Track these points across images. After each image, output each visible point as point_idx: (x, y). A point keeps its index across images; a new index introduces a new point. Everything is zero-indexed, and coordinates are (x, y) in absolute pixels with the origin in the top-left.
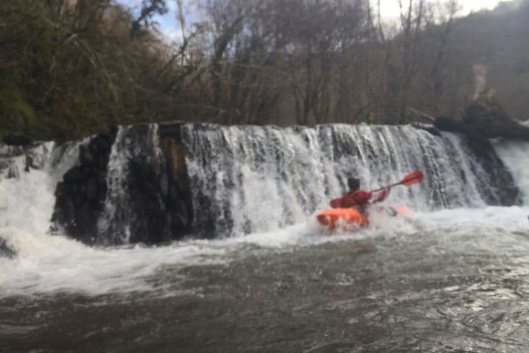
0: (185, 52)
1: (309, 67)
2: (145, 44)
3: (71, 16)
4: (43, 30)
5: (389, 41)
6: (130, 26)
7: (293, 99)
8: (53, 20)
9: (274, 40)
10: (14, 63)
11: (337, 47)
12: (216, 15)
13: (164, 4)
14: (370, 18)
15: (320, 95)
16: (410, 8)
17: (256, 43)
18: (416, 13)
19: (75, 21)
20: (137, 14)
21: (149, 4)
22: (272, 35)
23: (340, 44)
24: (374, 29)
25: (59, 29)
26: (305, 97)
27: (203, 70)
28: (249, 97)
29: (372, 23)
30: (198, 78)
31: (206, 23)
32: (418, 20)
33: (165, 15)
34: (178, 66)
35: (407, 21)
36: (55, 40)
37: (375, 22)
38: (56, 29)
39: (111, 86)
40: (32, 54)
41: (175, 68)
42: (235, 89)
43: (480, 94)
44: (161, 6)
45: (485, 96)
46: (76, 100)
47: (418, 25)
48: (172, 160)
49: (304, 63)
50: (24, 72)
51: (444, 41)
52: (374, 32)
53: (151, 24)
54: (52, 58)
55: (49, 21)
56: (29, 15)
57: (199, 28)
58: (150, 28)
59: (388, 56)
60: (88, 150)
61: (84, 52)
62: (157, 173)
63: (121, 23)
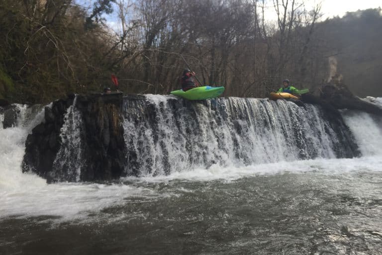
0: (124, 41)
1: (213, 54)
2: (96, 34)
3: (42, 12)
4: (21, 22)
5: (270, 38)
6: (85, 21)
8: (28, 15)
9: (188, 34)
11: (233, 40)
12: (148, 16)
13: (110, 6)
14: (257, 21)
15: (220, 74)
16: (285, 16)
17: (176, 36)
18: (289, 19)
19: (45, 16)
20: (90, 12)
21: (99, 6)
22: (187, 31)
23: (235, 39)
24: (259, 29)
25: (32, 22)
26: (210, 75)
27: (137, 55)
29: (258, 25)
30: (133, 60)
31: (140, 21)
32: (290, 24)
33: (110, 14)
34: (119, 51)
35: (282, 24)
36: (30, 30)
37: (260, 23)
38: (30, 22)
39: (69, 63)
40: (12, 40)
41: (117, 52)
42: (160, 69)
43: (333, 78)
44: (108, 8)
45: (336, 79)
46: (44, 74)
47: (290, 27)
48: (113, 120)
49: (209, 51)
50: (5, 52)
51: (309, 39)
52: (259, 31)
53: (100, 20)
54: (26, 43)
55: (25, 16)
56: (11, 11)
57: (134, 24)
58: (100, 23)
59: (269, 48)
60: (51, 111)
61: (51, 40)
62: (102, 129)
63: (78, 18)
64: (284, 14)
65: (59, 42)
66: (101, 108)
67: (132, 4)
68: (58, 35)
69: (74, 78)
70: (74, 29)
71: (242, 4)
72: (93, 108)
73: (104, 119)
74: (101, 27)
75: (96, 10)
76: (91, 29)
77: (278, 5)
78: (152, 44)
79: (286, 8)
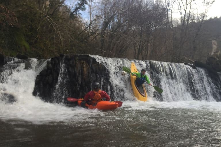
0: (91, 27)
1: (141, 36)
2: (75, 22)
4: (36, 13)
5: (174, 27)
6: (70, 15)
7: (133, 49)
8: (40, 10)
10: (23, 26)
13: (84, 7)
14: (168, 18)
15: (144, 48)
16: (185, 15)
17: (119, 25)
18: (187, 17)
19: (48, 11)
20: (73, 10)
21: (78, 6)
22: (127, 22)
23: (154, 28)
25: (43, 13)
26: (138, 48)
27: (98, 34)
28: (115, 47)
29: (168, 20)
30: (95, 38)
32: (188, 20)
33: (84, 11)
34: (88, 32)
35: (183, 20)
36: (40, 18)
37: (170, 19)
38: (41, 13)
39: (61, 37)
40: (31, 23)
41: (86, 32)
42: (110, 42)
43: (214, 53)
44: (83, 7)
45: (216, 54)
46: (47, 43)
47: (188, 22)
48: (84, 70)
49: (139, 34)
50: (27, 30)
51: (199, 30)
52: (169, 23)
53: (78, 14)
54: (38, 24)
55: (38, 10)
56: (31, 7)
57: (97, 17)
58: (78, 16)
59: (174, 34)
60: (50, 63)
61: (51, 24)
62: (77, 75)
63: (66, 13)
64: (184, 14)
65: (56, 25)
66: (77, 63)
67: (96, 6)
68: (56, 22)
69: (63, 46)
70: (64, 19)
71: (160, 8)
72: (73, 63)
73: (79, 69)
74: (78, 18)
75: (76, 8)
76: (73, 19)
77: (181, 9)
78: (107, 29)
79: (186, 11)
